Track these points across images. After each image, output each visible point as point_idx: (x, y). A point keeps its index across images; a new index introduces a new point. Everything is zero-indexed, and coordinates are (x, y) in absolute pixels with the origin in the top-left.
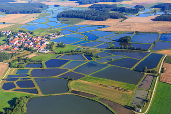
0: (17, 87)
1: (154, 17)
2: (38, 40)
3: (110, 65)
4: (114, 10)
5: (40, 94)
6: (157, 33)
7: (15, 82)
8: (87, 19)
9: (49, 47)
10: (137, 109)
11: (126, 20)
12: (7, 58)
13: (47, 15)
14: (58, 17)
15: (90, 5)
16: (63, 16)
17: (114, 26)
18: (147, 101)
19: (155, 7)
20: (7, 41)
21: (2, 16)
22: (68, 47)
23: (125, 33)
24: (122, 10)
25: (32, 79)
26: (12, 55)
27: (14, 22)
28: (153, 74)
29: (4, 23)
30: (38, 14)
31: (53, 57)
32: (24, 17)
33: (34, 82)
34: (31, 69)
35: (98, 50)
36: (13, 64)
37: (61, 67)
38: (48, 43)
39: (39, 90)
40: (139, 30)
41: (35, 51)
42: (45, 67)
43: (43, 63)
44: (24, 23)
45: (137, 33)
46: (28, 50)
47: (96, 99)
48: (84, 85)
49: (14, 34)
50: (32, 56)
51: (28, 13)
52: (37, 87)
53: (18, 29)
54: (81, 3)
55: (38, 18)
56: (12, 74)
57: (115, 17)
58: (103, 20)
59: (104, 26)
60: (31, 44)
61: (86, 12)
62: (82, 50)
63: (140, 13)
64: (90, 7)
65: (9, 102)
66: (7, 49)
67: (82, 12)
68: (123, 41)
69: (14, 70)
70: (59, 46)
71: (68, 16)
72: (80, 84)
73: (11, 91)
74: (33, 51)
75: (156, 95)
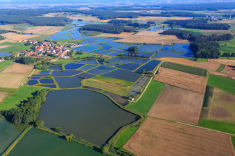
0: (40, 83)
1: (161, 31)
2: (61, 48)
3: (117, 68)
4: (129, 25)
5: (58, 88)
6: (160, 45)
7: (38, 80)
8: (104, 32)
9: (69, 54)
10: (130, 98)
11: (138, 34)
12: (33, 62)
13: (71, 28)
14: (80, 29)
15: (109, 20)
16: (84, 29)
17: (126, 38)
18: (139, 93)
19: (165, 23)
20: (33, 49)
21: (31, 28)
22: (85, 55)
23: (134, 44)
24: (136, 25)
25: (53, 78)
26: (37, 59)
27: (41, 33)
28: (150, 75)
29: (32, 34)
30: (63, 27)
31: (72, 61)
32: (50, 29)
33: (54, 80)
34: (52, 71)
35: (110, 57)
36: (38, 67)
37: (77, 70)
38: (68, 51)
39: (57, 86)
40: (147, 42)
41: (57, 56)
42: (64, 69)
43: (63, 66)
44: (49, 34)
45: (144, 44)
46: (51, 56)
47: (101, 92)
48: (93, 82)
49: (40, 43)
50: (54, 61)
51: (53, 26)
52: (56, 83)
53: (44, 39)
54: (101, 19)
55: (63, 30)
56: (36, 74)
57: (129, 31)
58: (117, 33)
59: (118, 38)
60: (54, 51)
61: (104, 26)
62: (96, 57)
63: (151, 28)
64: (108, 22)
65: (32, 94)
66: (33, 55)
67: (100, 26)
68: (131, 50)
69: (38, 70)
70: (78, 53)
71: (88, 30)
72: (90, 81)
73: (34, 86)
74: (55, 57)
75: (148, 89)
